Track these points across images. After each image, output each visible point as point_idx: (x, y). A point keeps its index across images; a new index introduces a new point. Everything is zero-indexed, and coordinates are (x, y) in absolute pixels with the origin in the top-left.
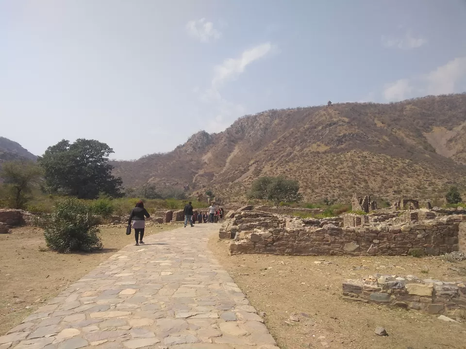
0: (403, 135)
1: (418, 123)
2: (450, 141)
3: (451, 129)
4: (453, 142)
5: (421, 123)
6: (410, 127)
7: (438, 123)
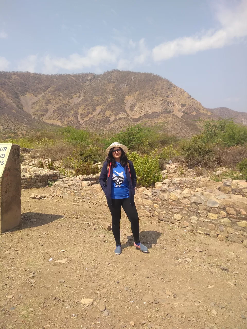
0: (5, 95)
1: (18, 89)
2: (34, 103)
3: (36, 96)
4: (35, 105)
5: (20, 89)
6: (11, 90)
7: (30, 91)
